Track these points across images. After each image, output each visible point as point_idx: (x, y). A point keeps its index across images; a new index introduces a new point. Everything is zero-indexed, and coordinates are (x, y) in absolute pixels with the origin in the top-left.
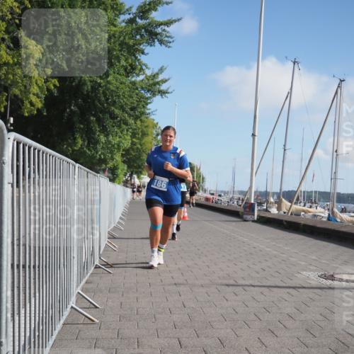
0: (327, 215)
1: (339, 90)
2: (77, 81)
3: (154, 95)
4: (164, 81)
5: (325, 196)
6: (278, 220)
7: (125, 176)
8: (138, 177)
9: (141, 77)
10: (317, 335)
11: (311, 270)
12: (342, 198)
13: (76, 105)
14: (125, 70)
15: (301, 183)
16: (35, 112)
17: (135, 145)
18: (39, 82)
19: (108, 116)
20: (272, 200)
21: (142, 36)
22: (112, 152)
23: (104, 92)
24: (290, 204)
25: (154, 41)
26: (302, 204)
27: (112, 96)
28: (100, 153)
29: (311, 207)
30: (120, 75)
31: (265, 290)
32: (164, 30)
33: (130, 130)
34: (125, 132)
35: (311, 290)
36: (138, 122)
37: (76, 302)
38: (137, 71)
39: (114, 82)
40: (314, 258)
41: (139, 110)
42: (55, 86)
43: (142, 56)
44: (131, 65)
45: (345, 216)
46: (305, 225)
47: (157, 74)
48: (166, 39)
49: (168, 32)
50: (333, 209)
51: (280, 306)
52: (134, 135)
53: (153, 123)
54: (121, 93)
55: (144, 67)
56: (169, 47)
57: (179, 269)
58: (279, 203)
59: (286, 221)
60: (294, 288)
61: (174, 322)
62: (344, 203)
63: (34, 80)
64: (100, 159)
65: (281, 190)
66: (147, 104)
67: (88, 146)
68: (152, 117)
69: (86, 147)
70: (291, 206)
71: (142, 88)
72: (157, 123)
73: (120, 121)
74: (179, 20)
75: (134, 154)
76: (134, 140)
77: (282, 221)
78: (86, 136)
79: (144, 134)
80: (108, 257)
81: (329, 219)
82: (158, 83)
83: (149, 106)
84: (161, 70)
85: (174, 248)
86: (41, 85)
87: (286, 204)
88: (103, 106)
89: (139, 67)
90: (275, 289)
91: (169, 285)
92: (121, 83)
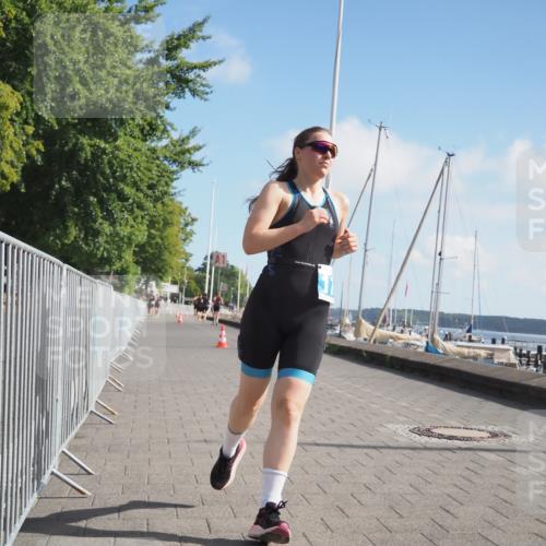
0: (425, 344)
1: (446, 169)
2: (70, 145)
3: (182, 167)
4: (198, 148)
5: (422, 317)
6: (355, 349)
7: (138, 282)
8: (157, 285)
9: (165, 142)
10: (405, 515)
11: (399, 422)
12: (446, 321)
13: (69, 179)
14: (142, 130)
15: (389, 298)
16: (9, 188)
17: (154, 238)
18: (15, 145)
19: (114, 196)
20: (348, 321)
21: (167, 83)
22: (119, 248)
23: (110, 162)
24: (373, 328)
25: (183, 91)
26: (391, 328)
27: (122, 167)
28: (102, 249)
29: (402, 332)
30: (134, 137)
31: (334, 451)
32: (199, 76)
33: (147, 217)
34: (140, 220)
35: (399, 451)
36: (159, 205)
37: (60, 465)
38: (159, 134)
39: (125, 147)
40: (404, 404)
41: (160, 188)
42: (38, 151)
43: (167, 111)
44: (150, 124)
45: (450, 346)
46: (392, 358)
47: (188, 138)
48: (202, 88)
49: (204, 79)
50: (432, 335)
51: (354, 472)
52: (152, 224)
53: (180, 208)
54: (134, 165)
55: (169, 128)
56: (206, 100)
57: (212, 418)
58: (357, 326)
59: (366, 352)
60: (374, 447)
61: (201, 496)
62: (449, 326)
63: (7, 142)
64: (102, 258)
65: (359, 307)
66: (172, 181)
67: (85, 239)
68: (178, 199)
69: (83, 240)
70: (374, 331)
71: (166, 158)
72: (186, 209)
73: (132, 204)
74: (220, 62)
75: (151, 251)
76: (153, 231)
77: (361, 351)
78: (82, 224)
79: (167, 224)
80: (110, 400)
81: (427, 350)
82: (188, 151)
83: (174, 184)
84: (194, 132)
85: (205, 388)
86: (17, 149)
87: (367, 327)
88: (108, 181)
89: (162, 127)
90: (348, 450)
91: (197, 441)
92: (135, 150)
